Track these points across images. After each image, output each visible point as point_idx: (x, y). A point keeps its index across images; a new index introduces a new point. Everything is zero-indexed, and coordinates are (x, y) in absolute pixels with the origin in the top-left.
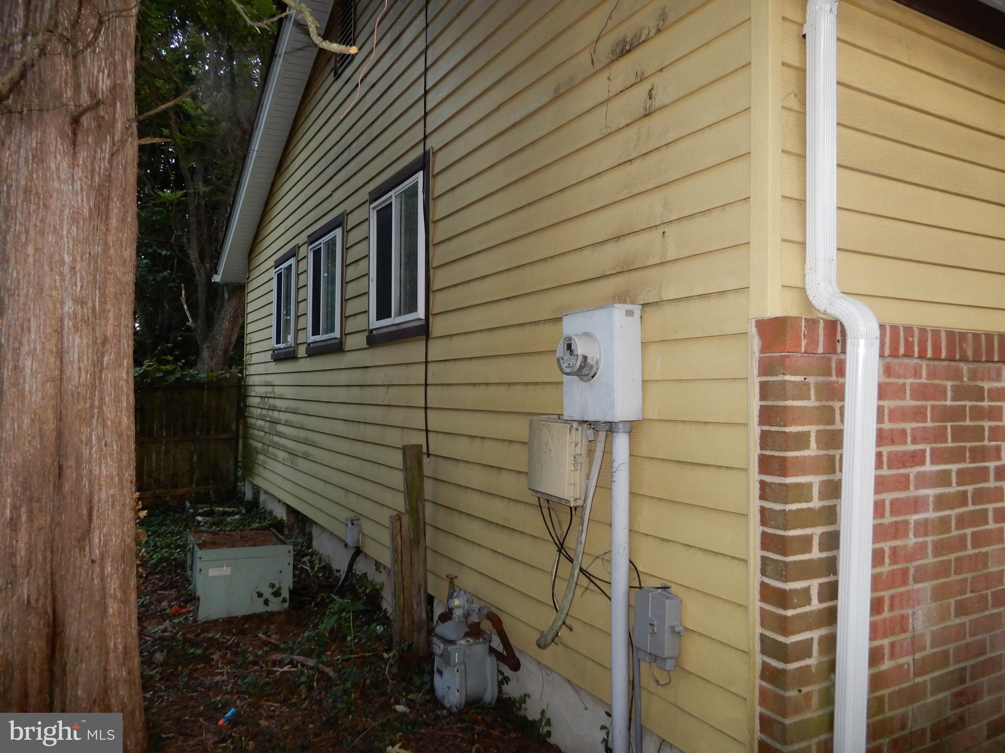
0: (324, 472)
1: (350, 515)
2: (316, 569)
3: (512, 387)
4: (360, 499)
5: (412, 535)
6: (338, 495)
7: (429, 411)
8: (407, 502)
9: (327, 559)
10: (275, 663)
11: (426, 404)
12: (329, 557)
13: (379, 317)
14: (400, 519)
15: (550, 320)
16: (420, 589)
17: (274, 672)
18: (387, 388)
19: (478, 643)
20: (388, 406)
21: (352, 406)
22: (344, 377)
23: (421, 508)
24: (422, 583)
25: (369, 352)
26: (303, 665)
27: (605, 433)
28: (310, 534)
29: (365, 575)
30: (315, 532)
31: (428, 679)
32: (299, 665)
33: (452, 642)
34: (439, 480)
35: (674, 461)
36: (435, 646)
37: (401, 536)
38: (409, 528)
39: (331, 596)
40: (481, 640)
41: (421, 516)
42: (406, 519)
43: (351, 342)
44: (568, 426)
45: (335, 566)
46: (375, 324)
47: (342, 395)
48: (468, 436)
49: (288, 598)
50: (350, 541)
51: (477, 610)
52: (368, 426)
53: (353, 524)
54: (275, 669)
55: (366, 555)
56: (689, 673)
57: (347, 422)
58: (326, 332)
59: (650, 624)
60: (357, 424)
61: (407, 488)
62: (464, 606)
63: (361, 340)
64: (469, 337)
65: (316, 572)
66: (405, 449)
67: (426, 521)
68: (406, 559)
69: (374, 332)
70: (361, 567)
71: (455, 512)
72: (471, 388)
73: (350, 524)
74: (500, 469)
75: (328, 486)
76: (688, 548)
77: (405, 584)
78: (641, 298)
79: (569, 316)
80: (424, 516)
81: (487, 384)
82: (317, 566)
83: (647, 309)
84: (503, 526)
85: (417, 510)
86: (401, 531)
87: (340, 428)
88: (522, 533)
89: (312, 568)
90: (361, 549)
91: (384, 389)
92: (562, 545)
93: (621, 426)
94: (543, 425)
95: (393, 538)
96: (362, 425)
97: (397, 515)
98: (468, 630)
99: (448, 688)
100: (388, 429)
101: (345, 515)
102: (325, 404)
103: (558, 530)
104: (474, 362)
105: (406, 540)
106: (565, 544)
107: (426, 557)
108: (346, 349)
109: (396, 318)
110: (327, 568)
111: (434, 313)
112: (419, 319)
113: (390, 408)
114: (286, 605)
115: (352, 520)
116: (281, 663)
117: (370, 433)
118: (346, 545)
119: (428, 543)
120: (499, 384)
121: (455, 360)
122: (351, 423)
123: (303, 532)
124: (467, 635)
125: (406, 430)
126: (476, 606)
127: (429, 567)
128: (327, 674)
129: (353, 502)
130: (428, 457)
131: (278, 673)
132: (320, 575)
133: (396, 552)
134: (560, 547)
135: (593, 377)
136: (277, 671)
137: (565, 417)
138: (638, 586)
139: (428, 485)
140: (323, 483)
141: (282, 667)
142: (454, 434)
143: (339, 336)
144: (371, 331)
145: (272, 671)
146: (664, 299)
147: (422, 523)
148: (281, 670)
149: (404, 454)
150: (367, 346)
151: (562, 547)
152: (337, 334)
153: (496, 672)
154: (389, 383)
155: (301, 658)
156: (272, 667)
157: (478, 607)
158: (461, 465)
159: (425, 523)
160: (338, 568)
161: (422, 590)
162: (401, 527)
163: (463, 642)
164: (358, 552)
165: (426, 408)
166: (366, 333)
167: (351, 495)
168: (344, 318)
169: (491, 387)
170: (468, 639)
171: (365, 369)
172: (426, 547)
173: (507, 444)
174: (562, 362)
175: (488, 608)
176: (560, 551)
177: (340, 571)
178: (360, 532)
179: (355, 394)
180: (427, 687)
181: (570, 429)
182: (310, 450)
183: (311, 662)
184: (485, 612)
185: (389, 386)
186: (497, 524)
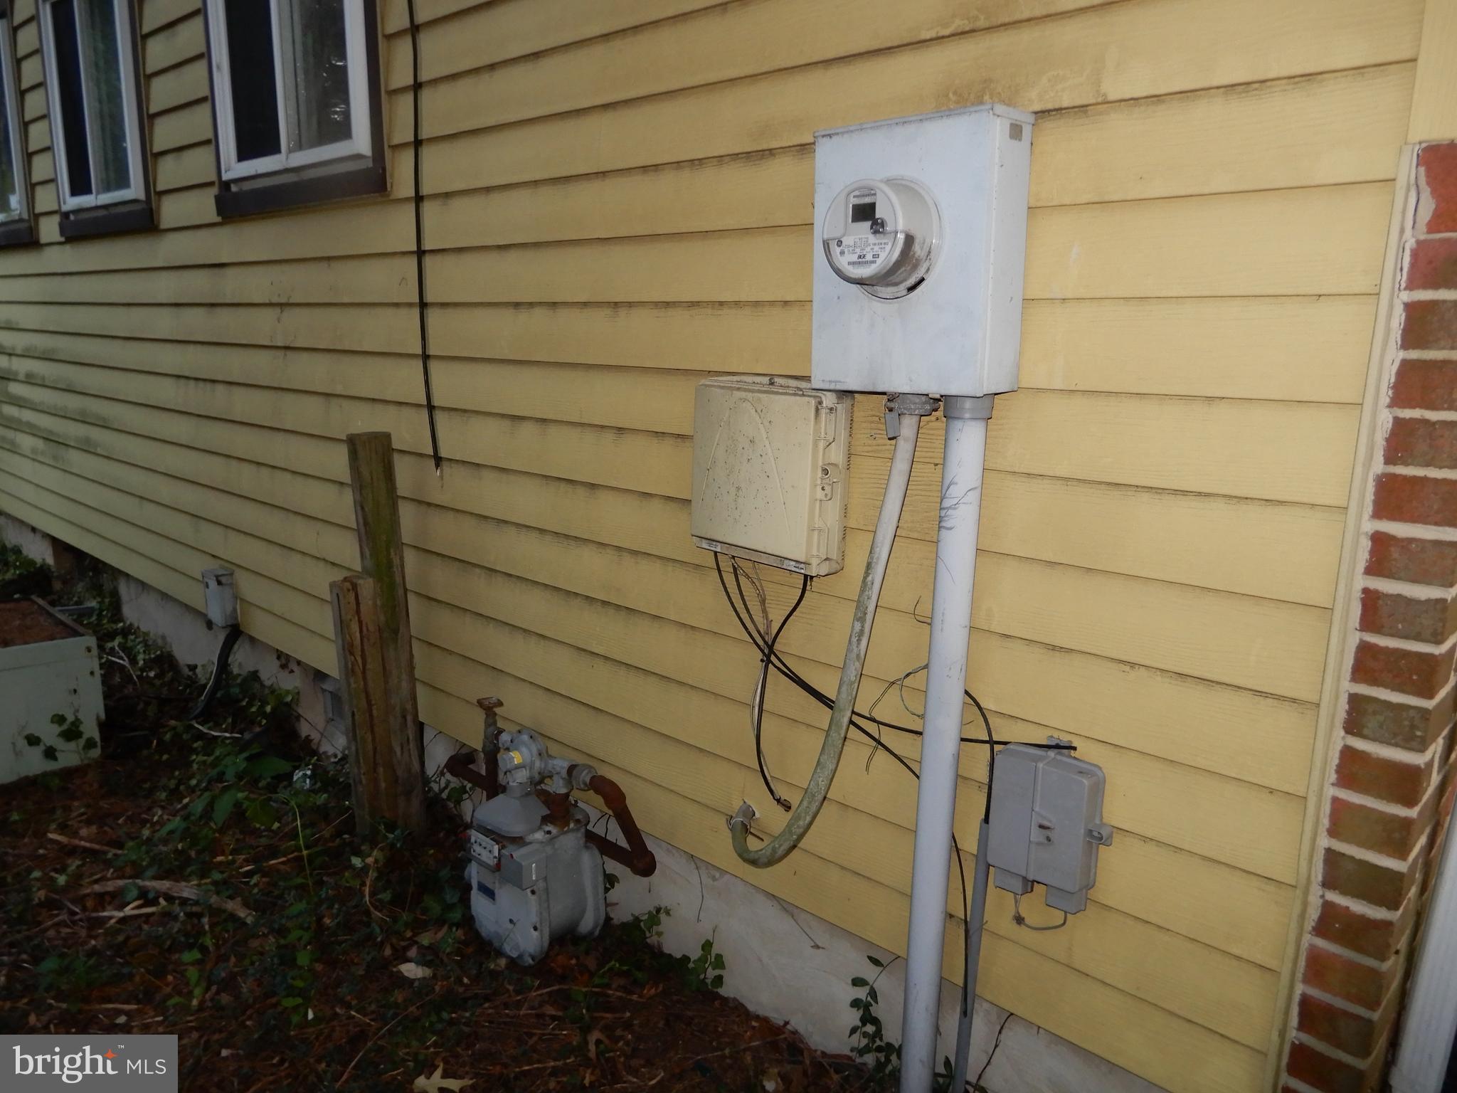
0: (134, 479)
1: (213, 565)
2: (141, 663)
3: (623, 312)
4: (232, 534)
5: (382, 618)
6: (180, 527)
7: (434, 366)
8: (367, 553)
9: (160, 642)
10: (103, 900)
11: (424, 347)
12: (163, 637)
13: (245, 153)
14: (355, 587)
15: (735, 157)
16: (404, 717)
17: (102, 921)
18: (278, 310)
19: (566, 832)
20: (287, 348)
21: (191, 348)
22: (165, 287)
23: (396, 561)
24: (409, 707)
25: (225, 233)
26: (170, 898)
27: (915, 419)
28: (115, 594)
29: (254, 676)
30: (124, 590)
31: (455, 900)
32: (162, 901)
33: (519, 841)
34: (429, 504)
35: (1101, 483)
36: (476, 847)
37: (360, 622)
38: (375, 605)
39: (192, 727)
40: (572, 825)
41: (398, 579)
42: (367, 587)
43: (171, 211)
44: (813, 402)
45: (184, 656)
46: (235, 169)
47: (164, 324)
48: (503, 416)
49: (97, 738)
50: (216, 615)
51: (564, 773)
52: (235, 389)
53: (219, 583)
54: (105, 914)
55: (252, 640)
56: (1108, 908)
57: (182, 381)
58: (108, 188)
59: (1041, 827)
60: (209, 386)
61: (366, 524)
62: (532, 763)
63: (204, 206)
64: (496, 197)
65: (142, 670)
66: (353, 443)
67: (408, 587)
68: (373, 665)
69: (234, 188)
70: (242, 660)
71: (478, 570)
72: (508, 314)
73: (213, 584)
74: (593, 486)
75: (147, 505)
76: (1127, 668)
77: (375, 712)
78: (1033, 94)
79: (835, 138)
80: (404, 578)
81: (554, 305)
82: (141, 657)
83: (1049, 125)
84: (605, 603)
85: (390, 565)
86: (358, 612)
87: (166, 392)
88: (656, 617)
89: (133, 661)
90: (241, 628)
91: (270, 314)
92: (771, 647)
93: (968, 404)
94: (745, 400)
95: (342, 625)
96: (220, 389)
97: (345, 579)
98: (546, 812)
99: (511, 921)
100: (290, 397)
101: (197, 565)
102: (120, 342)
103: (758, 618)
104: (513, 255)
105: (371, 628)
106: (777, 647)
107: (412, 656)
108: (163, 226)
109: (292, 156)
110: (165, 661)
111: (396, 141)
112: (358, 157)
113: (289, 353)
114: (96, 753)
115: (217, 577)
116: (117, 898)
117: (243, 404)
118: (210, 624)
119: (413, 632)
120: (585, 304)
121: (460, 250)
122: (192, 383)
123: (97, 589)
124: (545, 820)
125: (334, 401)
126: (561, 765)
127: (417, 674)
128: (233, 917)
129: (213, 539)
130: (437, 466)
131: (113, 921)
132: (152, 674)
133: (352, 653)
134: (766, 651)
135: (912, 289)
136: (111, 918)
137: (816, 383)
138: (987, 738)
139: (407, 516)
140: (137, 500)
141: (121, 907)
142: (465, 411)
143: (141, 195)
144: (225, 185)
145: (98, 918)
146: (1111, 97)
147: (401, 592)
148: (121, 914)
149: (353, 455)
150: (219, 219)
151: (771, 651)
152: (135, 190)
153: (601, 878)
154: (283, 300)
155: (164, 885)
156: (95, 910)
157: (566, 765)
158: (488, 475)
159: (406, 590)
160: (191, 662)
161: (409, 718)
162: (358, 603)
163: (539, 836)
164: (235, 633)
165: (426, 357)
166: (214, 191)
167: (204, 526)
168: (151, 158)
169: (563, 313)
170: (547, 828)
171: (216, 271)
172: (411, 636)
173: (609, 436)
174: (836, 250)
175: (590, 767)
176: (767, 661)
177: (196, 667)
178: (236, 597)
179: (196, 323)
180: (456, 915)
181: (817, 410)
182: (95, 434)
183: (187, 890)
184: (585, 777)
185: (281, 305)
186: (587, 597)
